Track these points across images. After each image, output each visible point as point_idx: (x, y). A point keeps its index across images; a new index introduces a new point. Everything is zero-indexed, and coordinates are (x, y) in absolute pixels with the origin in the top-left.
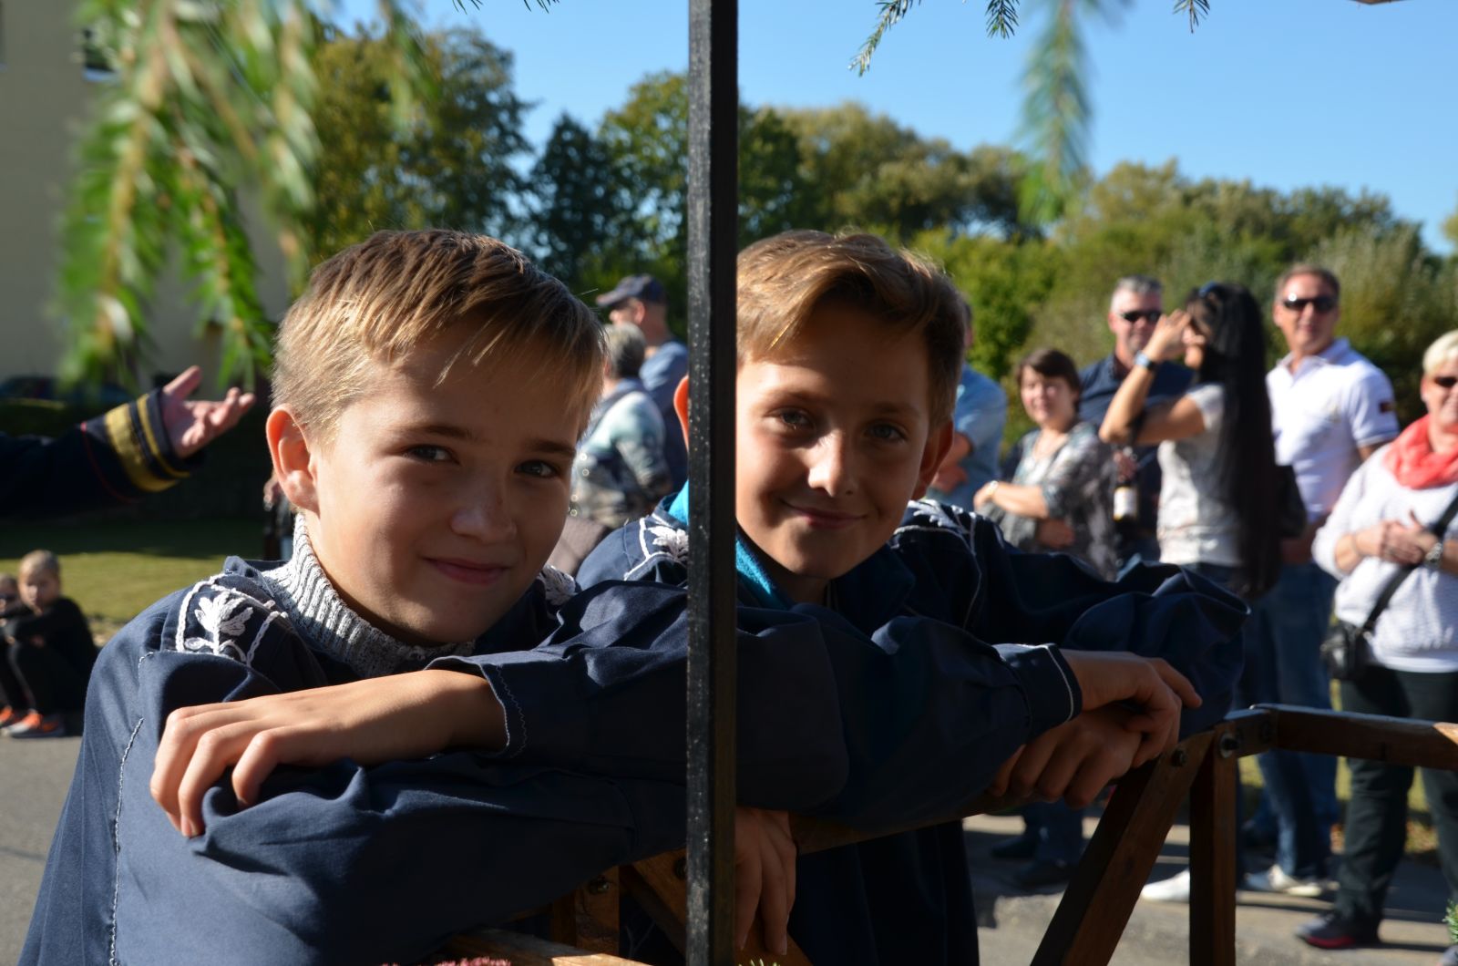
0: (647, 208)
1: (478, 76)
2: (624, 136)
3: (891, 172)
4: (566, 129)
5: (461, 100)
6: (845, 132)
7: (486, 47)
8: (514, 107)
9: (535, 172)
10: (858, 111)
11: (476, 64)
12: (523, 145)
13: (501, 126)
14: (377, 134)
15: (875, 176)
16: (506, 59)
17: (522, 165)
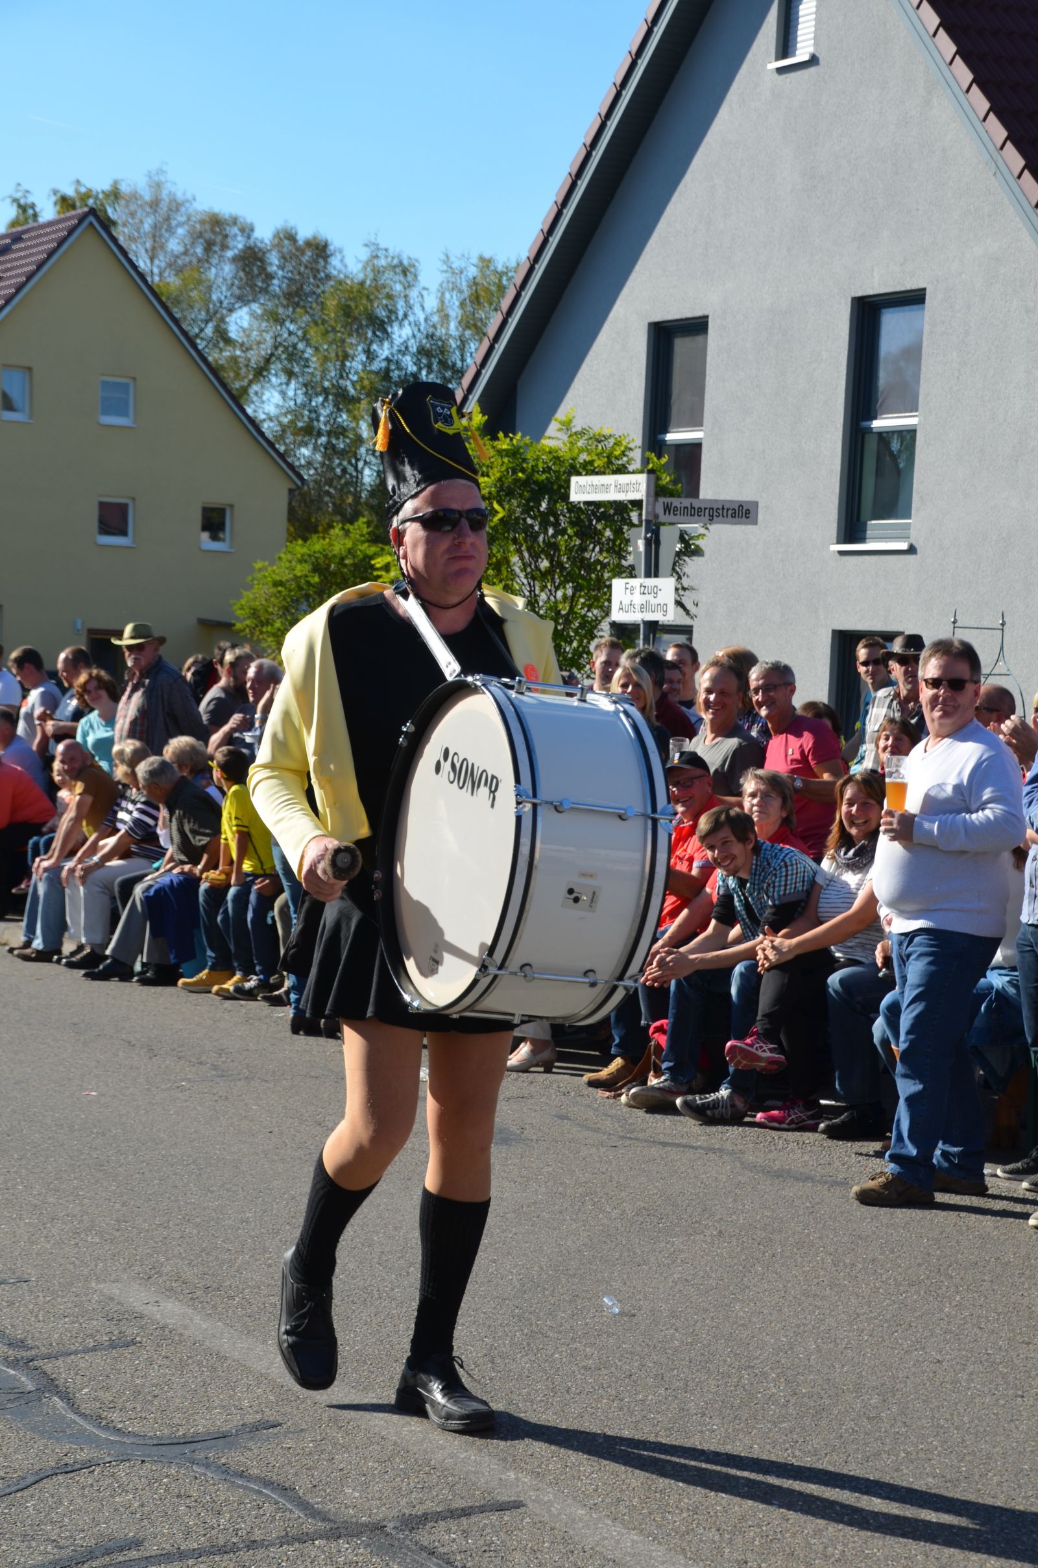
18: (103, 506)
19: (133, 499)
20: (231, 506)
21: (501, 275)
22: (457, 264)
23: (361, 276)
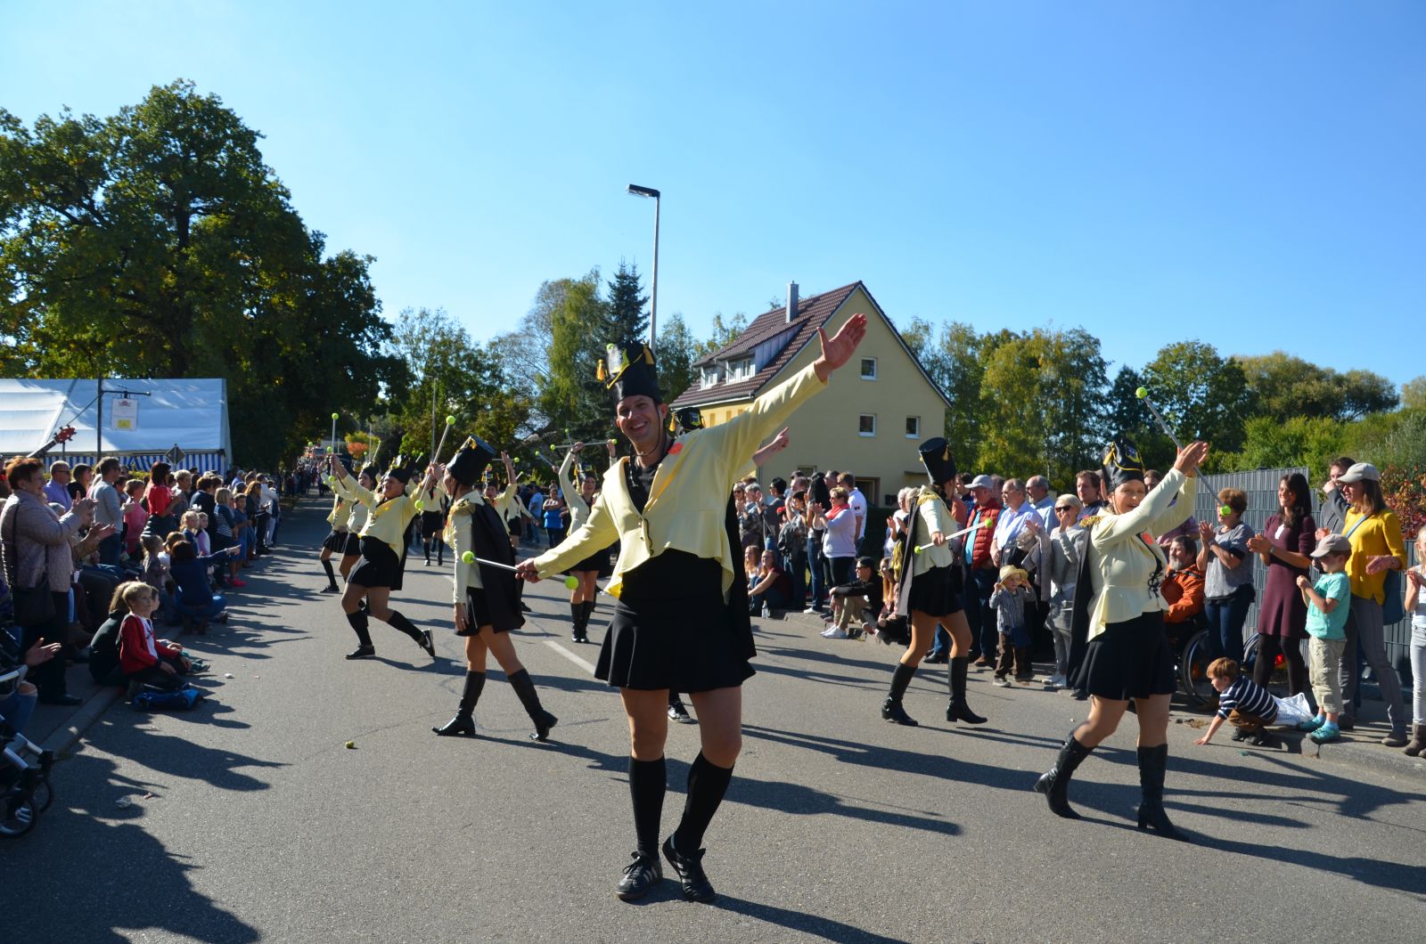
0: (1166, 410)
1: (1082, 351)
2: (1156, 376)
3: (1298, 388)
4: (1126, 372)
5: (1074, 363)
6: (1274, 368)
7: (1090, 337)
8: (1102, 364)
9: (1110, 394)
10: (1282, 357)
11: (1080, 346)
12: (1105, 381)
13: (1095, 374)
14: (1028, 382)
15: (1289, 389)
16: (1097, 342)
17: (1105, 391)
18: (863, 418)
19: (876, 415)
20: (919, 417)
21: (964, 330)
22: (950, 324)
23: (910, 331)
